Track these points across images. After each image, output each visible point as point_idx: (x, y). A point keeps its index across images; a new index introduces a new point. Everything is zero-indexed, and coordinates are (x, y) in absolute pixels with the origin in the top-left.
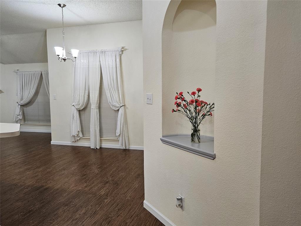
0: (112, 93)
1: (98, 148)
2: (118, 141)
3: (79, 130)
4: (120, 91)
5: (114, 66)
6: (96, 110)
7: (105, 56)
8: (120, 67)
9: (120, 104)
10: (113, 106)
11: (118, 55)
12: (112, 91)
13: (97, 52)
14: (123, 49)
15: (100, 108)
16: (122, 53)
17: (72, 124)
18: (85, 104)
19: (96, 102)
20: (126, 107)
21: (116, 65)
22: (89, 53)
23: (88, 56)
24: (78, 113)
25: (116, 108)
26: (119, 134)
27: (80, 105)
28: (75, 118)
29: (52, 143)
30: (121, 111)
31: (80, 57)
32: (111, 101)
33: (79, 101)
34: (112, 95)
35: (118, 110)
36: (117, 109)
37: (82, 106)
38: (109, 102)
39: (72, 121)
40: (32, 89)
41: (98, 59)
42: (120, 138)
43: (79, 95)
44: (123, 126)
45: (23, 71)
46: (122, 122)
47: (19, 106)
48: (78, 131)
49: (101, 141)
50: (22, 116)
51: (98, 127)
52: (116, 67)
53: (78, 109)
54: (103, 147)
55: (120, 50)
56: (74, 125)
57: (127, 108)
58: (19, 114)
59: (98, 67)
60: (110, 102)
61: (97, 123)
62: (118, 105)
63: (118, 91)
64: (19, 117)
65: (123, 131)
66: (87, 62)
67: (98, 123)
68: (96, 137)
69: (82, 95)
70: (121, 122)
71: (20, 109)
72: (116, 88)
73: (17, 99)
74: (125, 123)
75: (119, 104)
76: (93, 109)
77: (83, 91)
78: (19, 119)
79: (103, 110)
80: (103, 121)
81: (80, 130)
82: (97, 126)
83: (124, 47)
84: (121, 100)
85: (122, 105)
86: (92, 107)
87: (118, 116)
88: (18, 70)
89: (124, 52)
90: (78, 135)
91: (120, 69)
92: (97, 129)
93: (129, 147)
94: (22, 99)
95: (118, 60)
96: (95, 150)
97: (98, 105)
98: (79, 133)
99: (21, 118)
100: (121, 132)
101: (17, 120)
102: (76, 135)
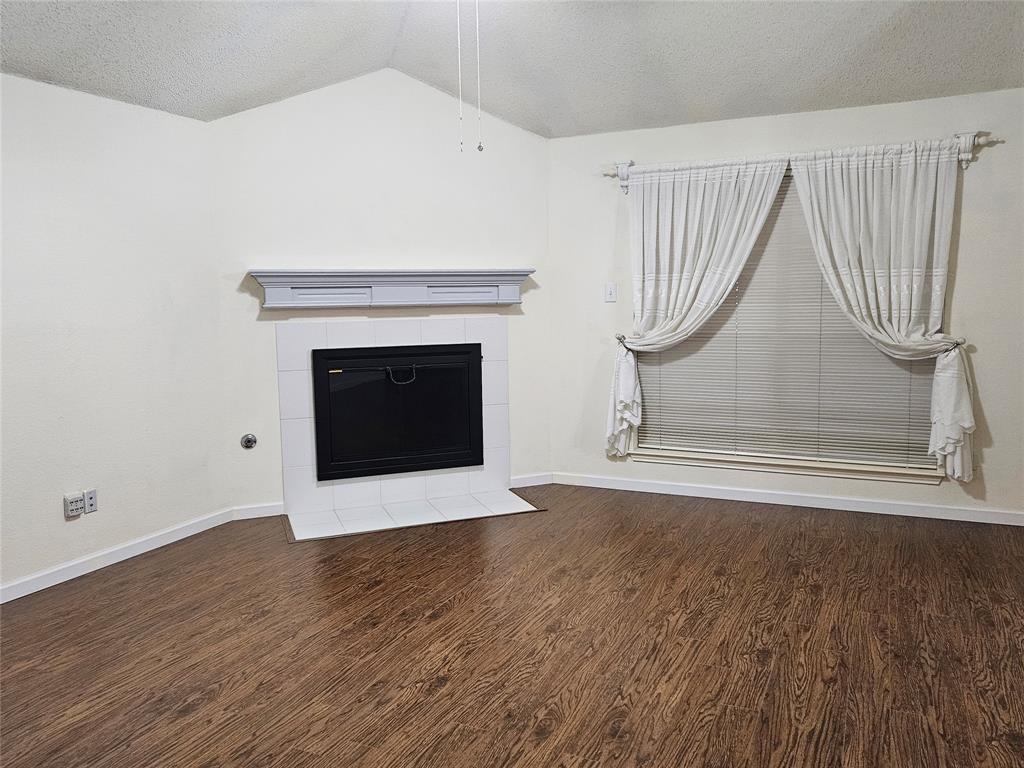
47: (631, 359)
58: (634, 402)
64: (627, 415)
94: (650, 321)
99: (637, 421)
101: (616, 432)
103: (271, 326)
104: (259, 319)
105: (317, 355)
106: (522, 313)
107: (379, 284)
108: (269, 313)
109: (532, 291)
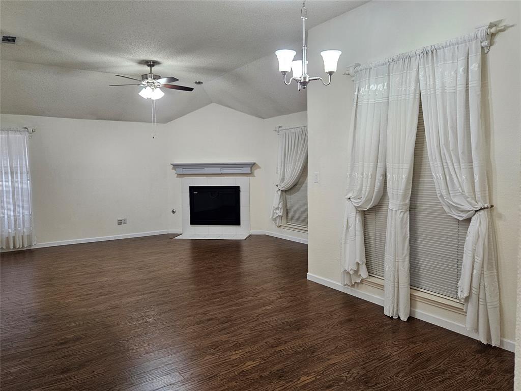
0: (449, 170)
1: (404, 318)
2: (462, 312)
3: (358, 260)
4: (475, 164)
5: (461, 88)
6: (400, 215)
7: (433, 63)
8: (478, 89)
9: (473, 202)
10: (450, 206)
11: (477, 52)
12: (449, 162)
13: (412, 57)
14: (493, 30)
15: (412, 210)
16: (491, 44)
17: (345, 243)
18: (376, 197)
19: (401, 192)
20: (494, 213)
21: (467, 84)
22: (392, 64)
23: (389, 73)
24: (358, 217)
25: (461, 214)
26: (466, 294)
27: (363, 199)
28: (351, 229)
29: (308, 278)
30: (478, 224)
31: (369, 79)
32: (444, 193)
33: (361, 190)
34: (450, 175)
35: (468, 220)
36: (465, 216)
37: (368, 201)
38: (439, 195)
39: (344, 237)
40: (299, 161)
41: (414, 74)
42: (471, 309)
43: (362, 174)
44: (482, 273)
45: (286, 128)
46: (478, 260)
47: (280, 193)
48: (358, 264)
49: (412, 299)
50: (282, 210)
51: (404, 262)
52: (467, 91)
53: (359, 207)
54: (418, 316)
55: (481, 34)
56: (348, 245)
57: (500, 216)
58: (278, 207)
59: (412, 96)
60: (442, 196)
61: (403, 249)
62: (467, 207)
63: (470, 161)
64: (277, 212)
65: (482, 287)
66: (385, 88)
67: (406, 251)
68: (398, 287)
69: (367, 175)
70: (474, 258)
71: (281, 197)
72: (463, 153)
73: (277, 179)
74: (490, 263)
75: (471, 204)
76: (394, 211)
77: (372, 165)
78: (277, 215)
79: (421, 216)
80: (422, 245)
81: (360, 260)
82: (401, 259)
83: (501, 21)
84: (477, 189)
85: (478, 207)
86: (390, 207)
87: (467, 239)
88: (280, 127)
89: (497, 39)
90: (356, 272)
91: (479, 93)
92: (400, 267)
93: (502, 342)
94: (283, 180)
95: (474, 67)
96: (395, 322)
97: (408, 201)
98: (360, 266)
99: (281, 214)
100: (474, 291)
101: (274, 217)
102: (351, 272)
103: (180, 179)
104: (177, 177)
105: (191, 188)
106: (255, 176)
107: (206, 167)
108: (180, 175)
109: (258, 169)
